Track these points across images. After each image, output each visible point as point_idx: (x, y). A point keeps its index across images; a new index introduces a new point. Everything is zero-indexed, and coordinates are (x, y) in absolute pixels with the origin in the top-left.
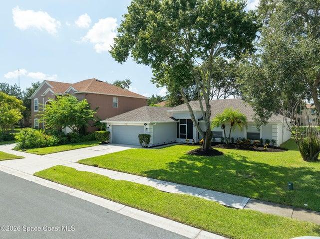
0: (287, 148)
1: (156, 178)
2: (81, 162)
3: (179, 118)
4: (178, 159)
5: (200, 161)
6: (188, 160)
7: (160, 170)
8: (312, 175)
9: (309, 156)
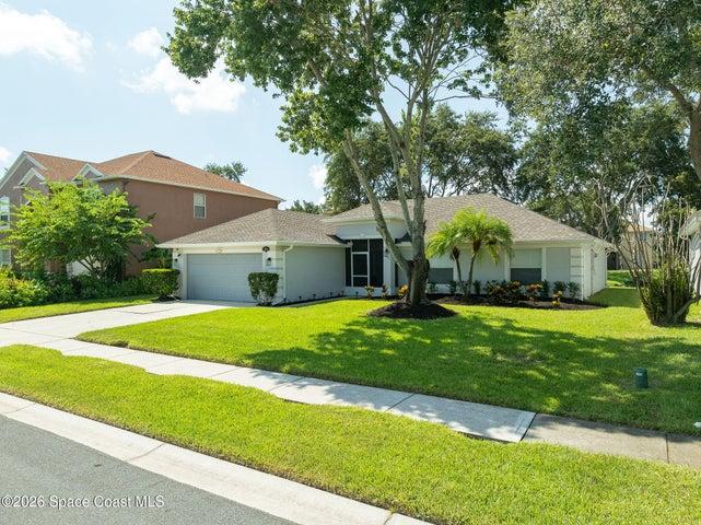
0: (605, 302)
1: (276, 370)
2: (86, 338)
3: (350, 238)
4: (345, 327)
5: (398, 329)
6: (369, 327)
7: (291, 350)
8: (687, 352)
9: (664, 313)
